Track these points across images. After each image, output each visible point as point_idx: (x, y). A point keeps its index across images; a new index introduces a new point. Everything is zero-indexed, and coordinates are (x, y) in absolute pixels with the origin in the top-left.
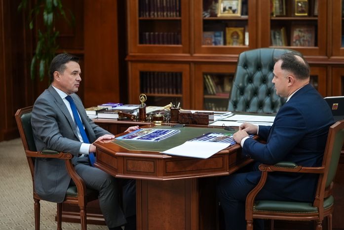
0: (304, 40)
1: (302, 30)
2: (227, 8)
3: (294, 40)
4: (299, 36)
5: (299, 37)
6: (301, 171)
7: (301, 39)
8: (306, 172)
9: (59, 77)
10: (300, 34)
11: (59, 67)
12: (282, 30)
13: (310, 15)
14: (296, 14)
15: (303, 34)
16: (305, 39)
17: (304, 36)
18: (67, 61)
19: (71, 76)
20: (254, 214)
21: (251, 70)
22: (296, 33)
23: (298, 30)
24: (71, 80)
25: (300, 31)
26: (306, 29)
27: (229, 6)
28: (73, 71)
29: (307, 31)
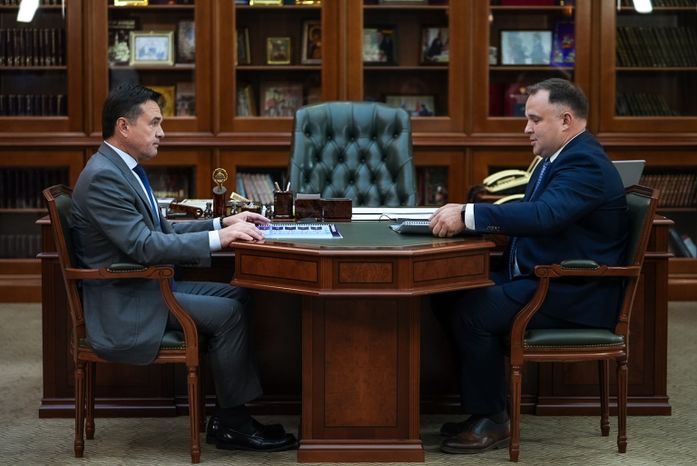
0: (283, 108)
1: (280, 89)
2: (147, 51)
3: (267, 108)
4: (274, 99)
5: (275, 103)
6: (606, 274)
7: (280, 106)
8: (615, 274)
9: (127, 129)
10: (277, 97)
11: (128, 110)
12: (247, 90)
13: (293, 63)
14: (270, 62)
15: (282, 97)
16: (286, 105)
17: (283, 101)
18: (143, 100)
19: (149, 128)
20: (525, 352)
21: (317, 138)
22: (269, 96)
23: (272, 89)
24: (149, 134)
25: (276, 91)
26: (286, 88)
27: (150, 46)
28: (153, 118)
29: (289, 91)
